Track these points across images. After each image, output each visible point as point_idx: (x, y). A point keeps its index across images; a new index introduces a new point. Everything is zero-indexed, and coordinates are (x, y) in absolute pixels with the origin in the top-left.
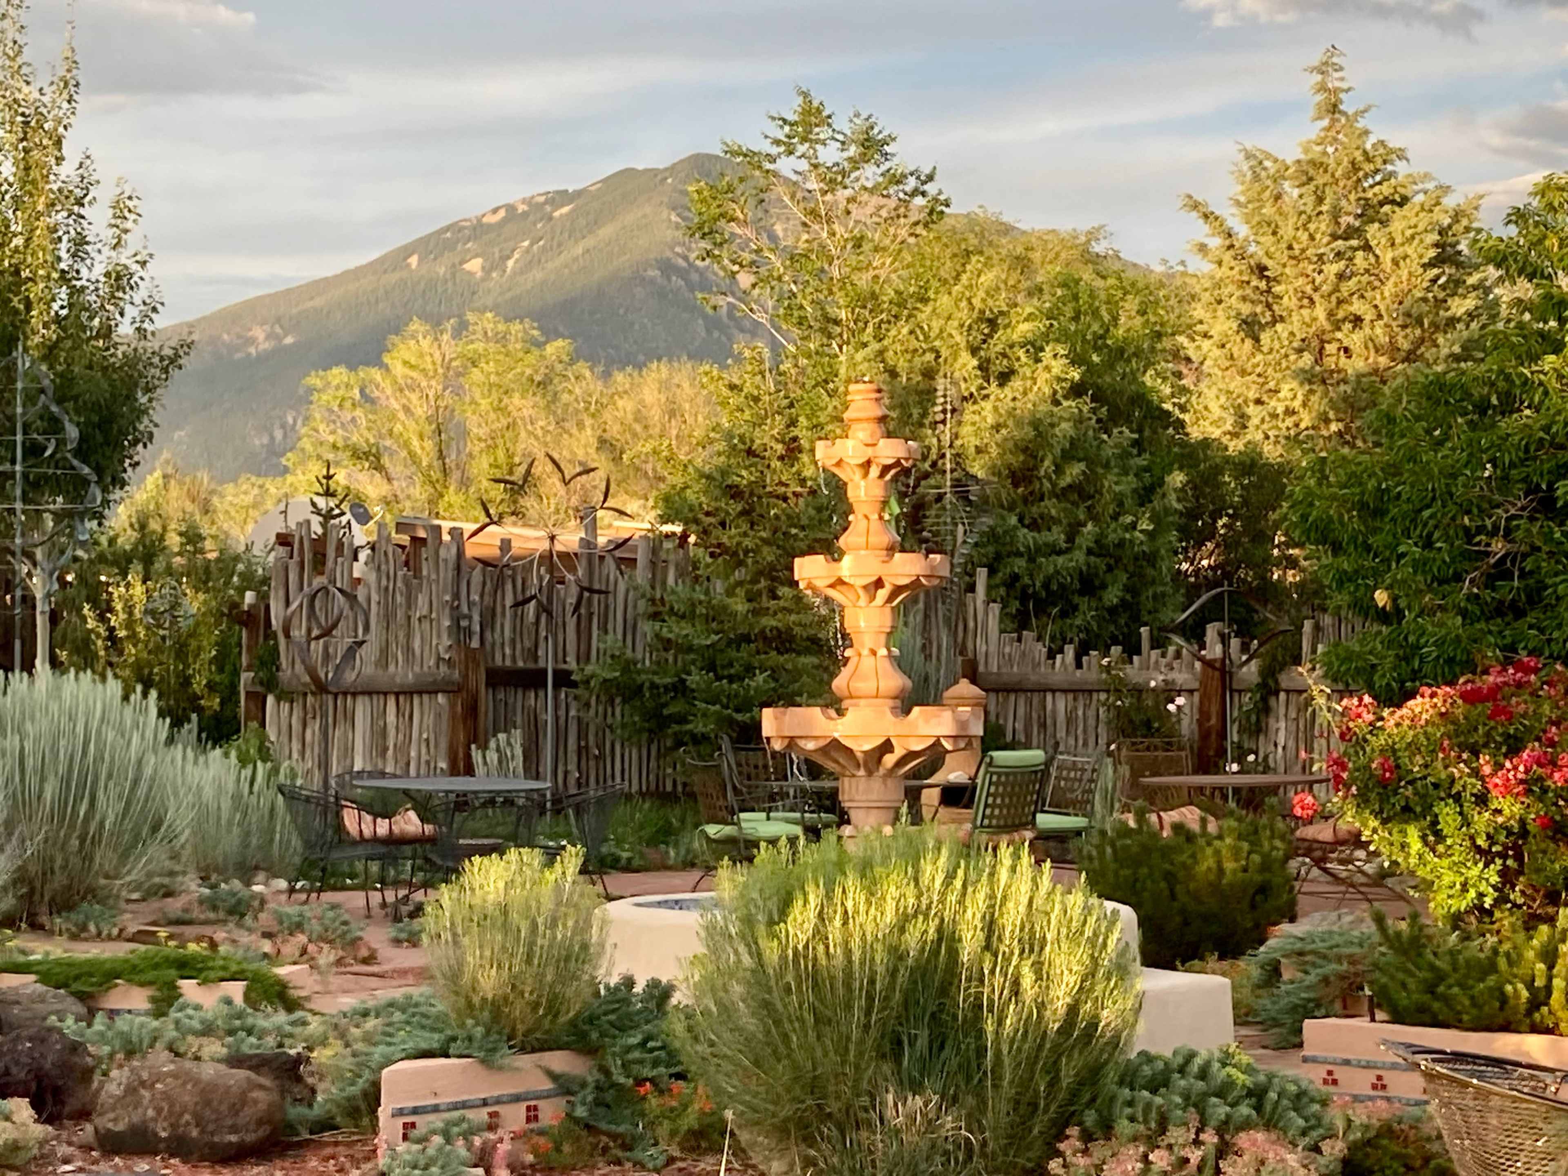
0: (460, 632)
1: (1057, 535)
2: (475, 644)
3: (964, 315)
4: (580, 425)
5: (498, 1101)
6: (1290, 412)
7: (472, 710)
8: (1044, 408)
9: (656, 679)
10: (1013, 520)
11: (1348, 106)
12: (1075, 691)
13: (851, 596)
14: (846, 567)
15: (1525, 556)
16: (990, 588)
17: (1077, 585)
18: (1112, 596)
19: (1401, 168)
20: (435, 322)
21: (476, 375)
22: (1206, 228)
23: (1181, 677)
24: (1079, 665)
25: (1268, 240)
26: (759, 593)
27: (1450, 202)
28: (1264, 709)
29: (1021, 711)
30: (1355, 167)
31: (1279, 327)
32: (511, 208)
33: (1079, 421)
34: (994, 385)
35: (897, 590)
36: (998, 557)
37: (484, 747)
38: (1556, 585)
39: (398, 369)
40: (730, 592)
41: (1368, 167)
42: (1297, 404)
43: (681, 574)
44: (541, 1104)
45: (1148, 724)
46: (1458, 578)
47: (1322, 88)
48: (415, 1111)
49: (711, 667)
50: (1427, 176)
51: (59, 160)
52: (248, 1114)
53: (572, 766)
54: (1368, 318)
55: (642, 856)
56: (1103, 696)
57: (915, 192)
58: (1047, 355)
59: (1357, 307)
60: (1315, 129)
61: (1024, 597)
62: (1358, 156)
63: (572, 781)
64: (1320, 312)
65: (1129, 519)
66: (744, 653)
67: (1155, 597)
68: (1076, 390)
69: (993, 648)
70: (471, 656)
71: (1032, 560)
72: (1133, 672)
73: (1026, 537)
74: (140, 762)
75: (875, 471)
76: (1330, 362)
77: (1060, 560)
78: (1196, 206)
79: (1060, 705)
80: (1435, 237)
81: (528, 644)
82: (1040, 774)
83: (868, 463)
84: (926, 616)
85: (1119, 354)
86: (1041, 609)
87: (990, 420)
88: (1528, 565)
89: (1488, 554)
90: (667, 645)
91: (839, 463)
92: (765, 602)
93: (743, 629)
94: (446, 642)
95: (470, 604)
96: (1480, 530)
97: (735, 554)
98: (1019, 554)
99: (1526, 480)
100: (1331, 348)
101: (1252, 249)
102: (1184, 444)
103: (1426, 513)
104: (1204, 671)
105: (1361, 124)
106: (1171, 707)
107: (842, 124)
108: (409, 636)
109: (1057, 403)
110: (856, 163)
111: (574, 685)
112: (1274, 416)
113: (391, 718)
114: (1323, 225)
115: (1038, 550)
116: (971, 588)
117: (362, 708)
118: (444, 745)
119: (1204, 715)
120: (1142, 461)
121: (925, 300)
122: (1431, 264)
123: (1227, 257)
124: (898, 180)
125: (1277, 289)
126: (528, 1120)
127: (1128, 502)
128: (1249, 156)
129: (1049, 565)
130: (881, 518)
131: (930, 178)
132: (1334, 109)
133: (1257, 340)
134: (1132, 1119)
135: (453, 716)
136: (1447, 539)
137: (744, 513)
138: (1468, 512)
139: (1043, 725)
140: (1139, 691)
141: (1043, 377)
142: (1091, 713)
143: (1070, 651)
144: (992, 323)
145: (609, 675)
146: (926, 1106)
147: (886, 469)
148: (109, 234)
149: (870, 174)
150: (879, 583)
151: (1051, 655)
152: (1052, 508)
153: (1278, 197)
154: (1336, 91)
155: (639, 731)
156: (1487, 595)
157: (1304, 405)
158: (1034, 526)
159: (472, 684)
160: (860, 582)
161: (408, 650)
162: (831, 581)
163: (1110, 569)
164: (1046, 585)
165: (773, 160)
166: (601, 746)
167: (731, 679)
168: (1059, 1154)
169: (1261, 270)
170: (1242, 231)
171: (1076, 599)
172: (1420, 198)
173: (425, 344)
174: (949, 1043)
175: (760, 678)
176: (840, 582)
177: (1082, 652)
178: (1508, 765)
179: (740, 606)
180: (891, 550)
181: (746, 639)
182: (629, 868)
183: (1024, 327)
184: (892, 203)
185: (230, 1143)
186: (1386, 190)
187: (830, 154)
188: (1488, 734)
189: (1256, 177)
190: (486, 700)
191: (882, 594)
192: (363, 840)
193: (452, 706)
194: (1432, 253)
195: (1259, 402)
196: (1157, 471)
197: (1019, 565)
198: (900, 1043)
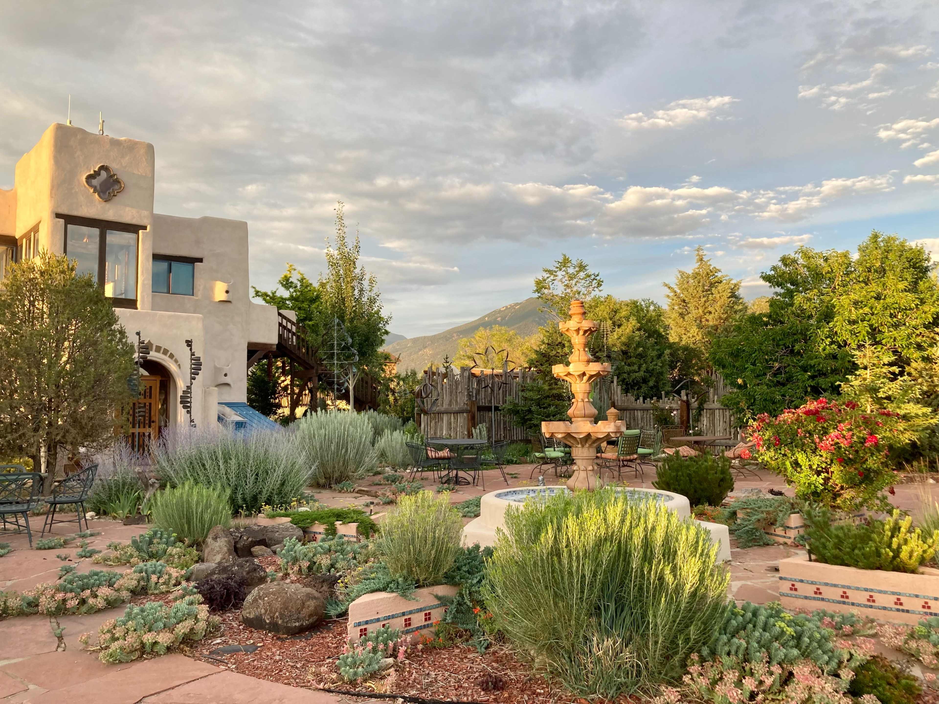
0: (470, 396)
1: (636, 367)
2: (474, 399)
3: (608, 310)
4: (518, 349)
5: (411, 612)
6: (693, 336)
7: (473, 418)
8: (631, 334)
9: (523, 409)
10: (623, 364)
11: (705, 259)
12: (643, 410)
13: (574, 379)
14: (571, 368)
15: (785, 367)
16: (618, 382)
17: (641, 381)
18: (651, 384)
19: (719, 275)
20: (485, 328)
21: (494, 339)
22: (669, 291)
23: (674, 406)
24: (644, 403)
25: (686, 293)
26: (552, 384)
27: (734, 282)
28: (700, 414)
29: (628, 415)
30: (708, 274)
31: (690, 315)
32: (507, 307)
33: (640, 337)
34: (617, 327)
35: (591, 377)
36: (619, 374)
37: (475, 428)
38: (797, 376)
39: (477, 338)
40: (544, 383)
41: (711, 274)
42: (695, 334)
43: (531, 379)
44: (432, 612)
45: (665, 419)
46: (765, 374)
47: (698, 255)
48: (367, 623)
49: (538, 405)
50: (727, 276)
51: (355, 268)
52: (305, 612)
53: (502, 433)
54: (713, 312)
55: (520, 459)
56: (651, 412)
57: (594, 279)
58: (631, 320)
59: (710, 309)
60: (697, 265)
61: (627, 384)
62: (708, 271)
63: (502, 437)
64: (700, 311)
65: (655, 363)
66: (548, 401)
67: (663, 384)
68: (639, 329)
69: (619, 399)
70: (473, 403)
71: (629, 374)
72: (660, 404)
73: (627, 368)
74: (361, 437)
75: (581, 333)
76: (703, 323)
77: (637, 374)
78: (666, 285)
79: (639, 414)
80: (730, 290)
81: (489, 399)
82: (638, 437)
83: (579, 329)
84: (600, 390)
85: (649, 321)
86: (632, 388)
87: (616, 337)
88: (787, 370)
89: (773, 367)
90: (526, 399)
91: (568, 330)
92: (554, 386)
93: (547, 394)
94: (466, 399)
95: (473, 388)
96: (771, 359)
97: (544, 373)
98: (625, 373)
99: (784, 345)
100: (703, 320)
101: (682, 295)
102: (669, 343)
103: (753, 355)
104: (681, 404)
105: (709, 263)
106: (672, 414)
107: (574, 262)
108: (456, 397)
109: (634, 332)
110: (578, 272)
111: (500, 410)
112: (689, 337)
113: (452, 420)
114: (700, 289)
115: (630, 372)
116: (612, 382)
117: (445, 417)
118: (466, 427)
119: (682, 416)
120: (658, 347)
121: (597, 307)
122: (729, 298)
123: (675, 298)
124: (589, 276)
125: (688, 305)
126: (426, 620)
127: (655, 358)
128: (680, 272)
129: (634, 375)
130: (584, 350)
131: (598, 275)
132: (701, 260)
133: (684, 318)
134: (729, 654)
135: (468, 419)
136: (761, 363)
137: (547, 361)
138: (767, 354)
139: (634, 420)
140: (662, 410)
141: (630, 325)
142: (648, 416)
143: (641, 399)
144: (616, 312)
145: (510, 407)
146: (614, 644)
147: (585, 332)
148: (368, 288)
149: (582, 274)
150: (584, 374)
151: (636, 400)
152: (633, 360)
153: (688, 282)
154: (702, 255)
155: (519, 423)
156: (775, 380)
157: (697, 334)
158: (629, 365)
159: (473, 410)
160: (577, 374)
161: (456, 401)
162: (566, 373)
163: (650, 376)
164: (633, 381)
165: (556, 272)
166: (510, 427)
167: (544, 408)
168: (688, 673)
169: (684, 301)
170: (679, 291)
171: (641, 385)
172: (725, 281)
173: (483, 332)
174: (626, 608)
175: (552, 408)
176: (569, 374)
177: (645, 399)
178: (824, 438)
179: (546, 387)
180: (589, 361)
181: (548, 397)
182: (516, 463)
183: (624, 313)
184: (588, 282)
185: (296, 626)
186: (716, 279)
187: (571, 270)
188: (815, 427)
189: (682, 277)
190: (477, 415)
191: (585, 378)
192: (432, 459)
193: (468, 416)
194: (730, 294)
195: (685, 334)
196: (662, 350)
197: (625, 376)
198: (599, 609)
